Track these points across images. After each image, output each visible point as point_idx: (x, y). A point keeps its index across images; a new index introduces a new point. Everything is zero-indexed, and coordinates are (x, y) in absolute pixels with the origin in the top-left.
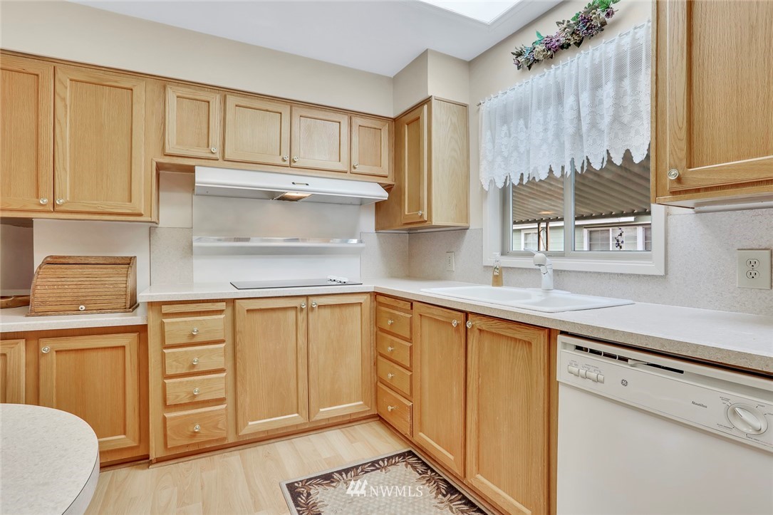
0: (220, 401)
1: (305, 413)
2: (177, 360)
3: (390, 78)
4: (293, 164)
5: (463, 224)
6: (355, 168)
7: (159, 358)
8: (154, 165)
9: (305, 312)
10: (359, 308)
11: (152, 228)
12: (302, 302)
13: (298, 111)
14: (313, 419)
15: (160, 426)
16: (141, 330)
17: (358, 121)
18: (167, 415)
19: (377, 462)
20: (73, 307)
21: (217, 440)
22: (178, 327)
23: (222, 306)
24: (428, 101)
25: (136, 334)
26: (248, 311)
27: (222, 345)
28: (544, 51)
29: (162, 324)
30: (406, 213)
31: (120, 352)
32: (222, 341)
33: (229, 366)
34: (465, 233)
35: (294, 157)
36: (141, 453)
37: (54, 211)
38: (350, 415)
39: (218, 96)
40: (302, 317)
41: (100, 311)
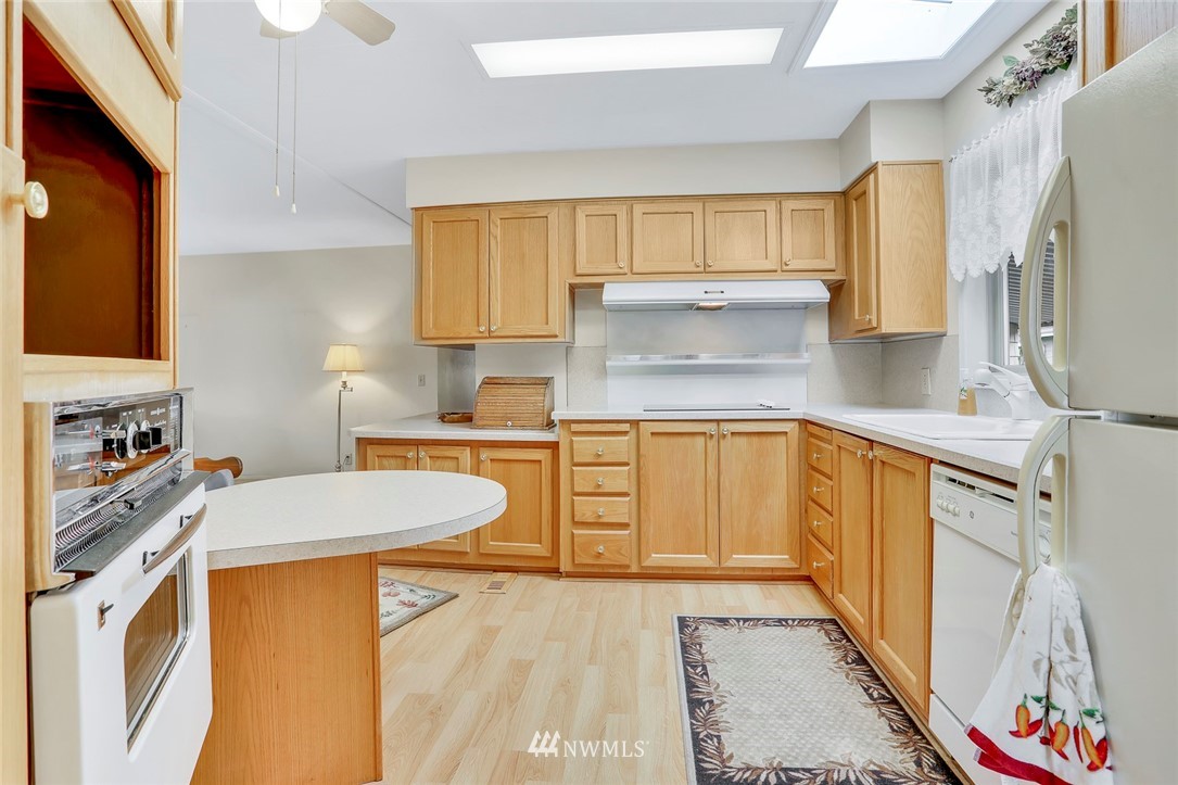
0: (624, 526)
1: (715, 555)
2: (585, 478)
3: (835, 140)
4: (708, 269)
5: (937, 330)
6: (787, 265)
7: (568, 474)
8: (567, 285)
9: (715, 438)
10: (784, 438)
11: (569, 348)
12: (711, 428)
13: (712, 207)
14: (724, 565)
15: (569, 540)
16: (554, 446)
17: (789, 205)
18: (575, 532)
19: (786, 620)
20: (502, 423)
21: (620, 566)
22: (586, 446)
23: (626, 427)
24: (873, 169)
25: (550, 451)
26: (652, 434)
27: (626, 468)
28: (1015, 84)
29: (572, 441)
30: (857, 317)
31: (537, 466)
32: (627, 464)
33: (633, 491)
34: (941, 342)
35: (709, 262)
36: (552, 564)
37: (490, 337)
38: (772, 569)
39: (625, 207)
40: (712, 444)
41: (523, 427)
